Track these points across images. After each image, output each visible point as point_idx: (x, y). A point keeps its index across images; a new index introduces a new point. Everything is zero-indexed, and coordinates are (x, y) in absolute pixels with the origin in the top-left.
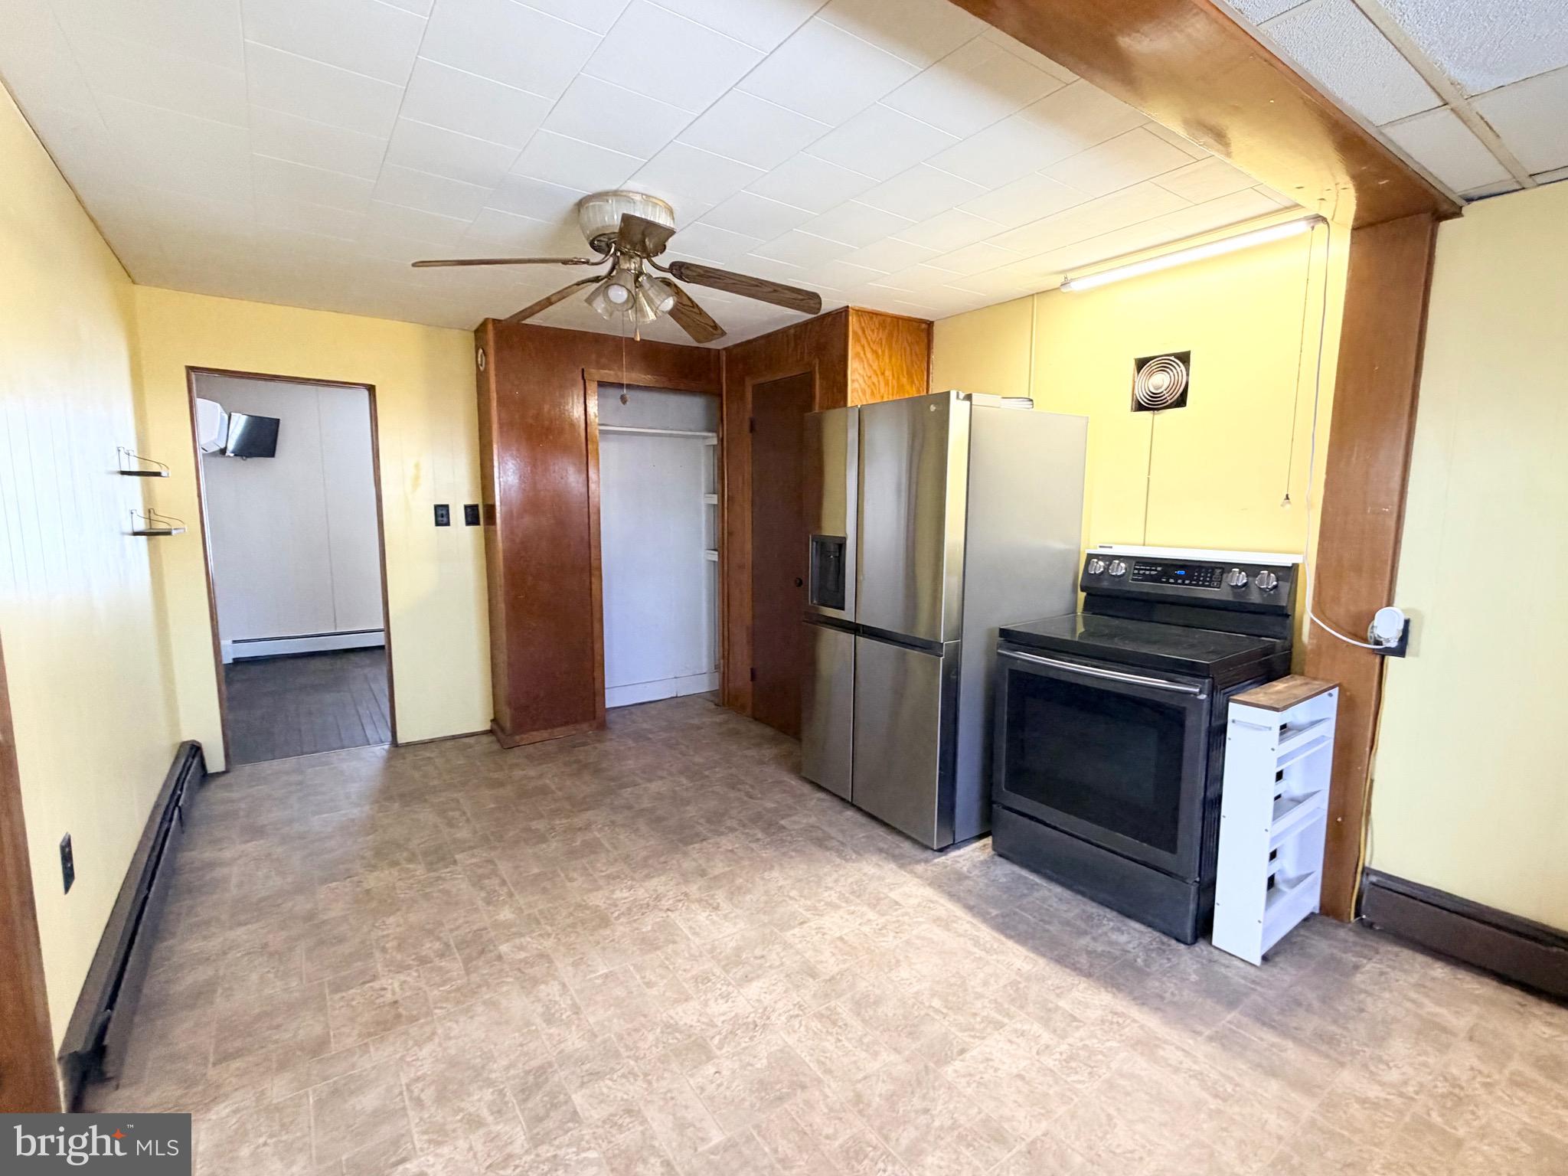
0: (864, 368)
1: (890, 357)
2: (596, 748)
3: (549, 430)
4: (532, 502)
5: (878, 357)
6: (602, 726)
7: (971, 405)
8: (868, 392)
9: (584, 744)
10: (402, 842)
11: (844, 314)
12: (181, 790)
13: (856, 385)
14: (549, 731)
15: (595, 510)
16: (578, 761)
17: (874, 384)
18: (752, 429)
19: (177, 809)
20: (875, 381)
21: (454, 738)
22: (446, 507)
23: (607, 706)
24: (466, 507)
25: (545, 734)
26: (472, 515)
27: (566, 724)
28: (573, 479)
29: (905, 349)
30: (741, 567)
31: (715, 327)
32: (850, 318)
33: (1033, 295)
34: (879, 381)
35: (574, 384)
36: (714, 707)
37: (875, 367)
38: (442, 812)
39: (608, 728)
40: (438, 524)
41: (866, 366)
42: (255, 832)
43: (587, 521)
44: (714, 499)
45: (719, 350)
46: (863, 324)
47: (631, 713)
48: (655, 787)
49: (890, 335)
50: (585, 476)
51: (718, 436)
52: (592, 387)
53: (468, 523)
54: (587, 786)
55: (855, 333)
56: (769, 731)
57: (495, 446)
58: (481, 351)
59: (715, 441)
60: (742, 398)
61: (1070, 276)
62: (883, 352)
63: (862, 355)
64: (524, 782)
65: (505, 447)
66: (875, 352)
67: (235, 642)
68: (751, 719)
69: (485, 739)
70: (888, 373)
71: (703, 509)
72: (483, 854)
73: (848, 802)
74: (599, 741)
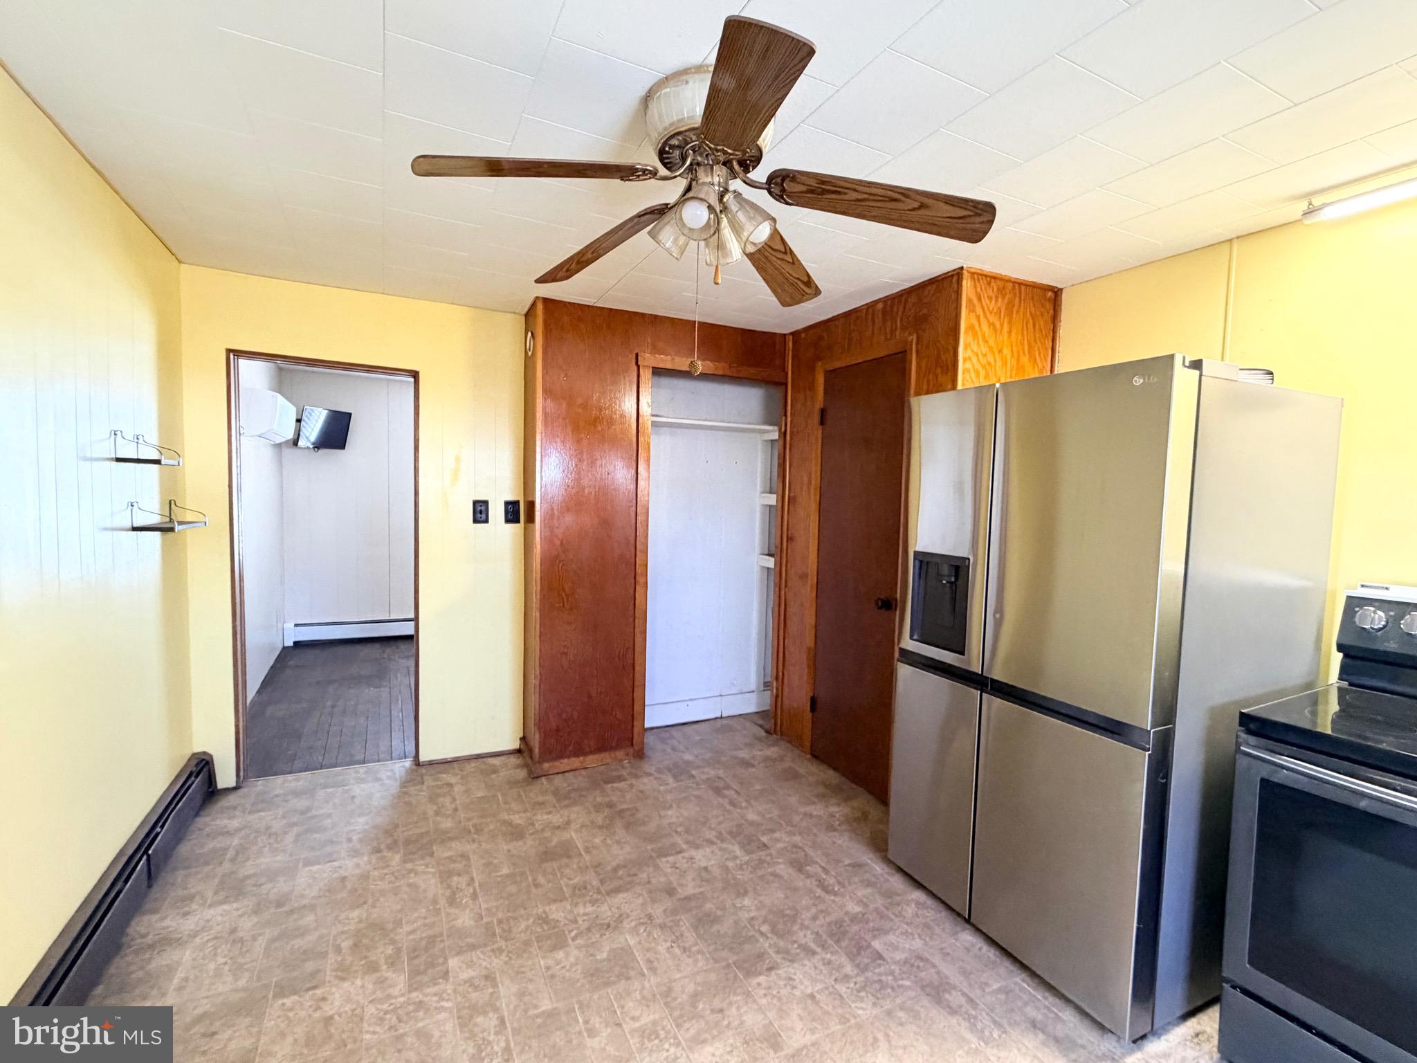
0: (978, 344)
1: (1010, 332)
2: (631, 786)
3: (596, 421)
4: (575, 500)
5: (995, 330)
6: (640, 755)
7: (1201, 375)
8: (982, 373)
9: (620, 779)
10: (390, 926)
11: (955, 279)
12: (162, 827)
13: (968, 365)
14: (581, 758)
15: (644, 511)
16: (610, 805)
17: (989, 364)
18: (822, 422)
19: (145, 857)
20: (991, 359)
21: (478, 757)
22: (486, 503)
23: (647, 725)
24: (507, 503)
25: (575, 762)
26: (512, 513)
27: (601, 749)
28: (620, 473)
29: (1027, 322)
30: (803, 577)
31: (809, 282)
32: (964, 282)
33: (1230, 240)
34: (995, 361)
35: (626, 370)
36: (764, 734)
37: (992, 343)
38: (445, 876)
39: (648, 757)
40: (475, 521)
41: (981, 342)
42: (233, 889)
43: (634, 521)
44: (772, 500)
45: (785, 335)
46: (979, 290)
47: (672, 737)
48: (703, 857)
49: (1010, 306)
50: (634, 472)
51: (780, 430)
52: (646, 374)
53: (508, 521)
54: (620, 848)
55: (969, 301)
56: (832, 776)
57: (538, 437)
58: (530, 334)
59: (775, 436)
60: (812, 387)
61: (1317, 201)
62: (1002, 325)
63: (977, 327)
64: (547, 834)
65: (551, 436)
66: (991, 325)
67: (296, 625)
68: (809, 756)
69: (513, 760)
70: (1006, 351)
71: (758, 509)
72: (485, 961)
73: (965, 918)
74: (636, 776)
